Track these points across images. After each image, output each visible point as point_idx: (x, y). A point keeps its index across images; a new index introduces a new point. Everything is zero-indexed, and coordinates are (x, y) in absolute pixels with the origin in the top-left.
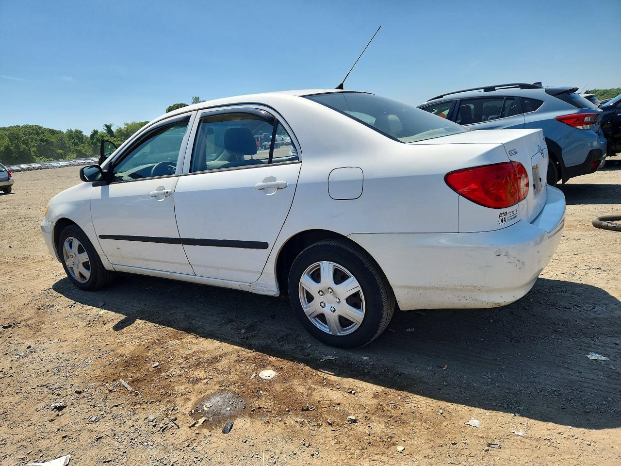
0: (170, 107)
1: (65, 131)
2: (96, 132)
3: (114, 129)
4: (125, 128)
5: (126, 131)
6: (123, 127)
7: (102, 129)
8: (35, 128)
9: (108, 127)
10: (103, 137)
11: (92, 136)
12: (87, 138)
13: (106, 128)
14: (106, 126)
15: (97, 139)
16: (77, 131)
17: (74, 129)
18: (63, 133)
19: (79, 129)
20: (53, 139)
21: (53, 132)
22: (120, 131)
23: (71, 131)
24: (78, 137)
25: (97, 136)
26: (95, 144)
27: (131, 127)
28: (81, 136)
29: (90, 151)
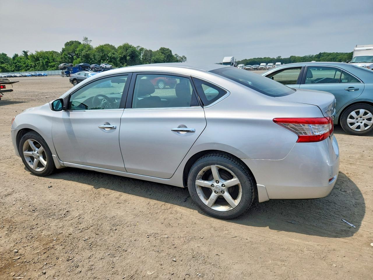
0: (68, 42)
2: (16, 55)
3: (29, 54)
4: (36, 54)
5: (36, 56)
6: (34, 53)
7: (20, 54)
9: (25, 53)
10: (21, 59)
11: (14, 58)
12: (10, 59)
13: (24, 53)
14: (24, 52)
15: (17, 61)
19: (4, 53)
22: (32, 56)
24: (3, 58)
25: (17, 58)
26: (15, 63)
27: (40, 54)
28: (6, 58)
29: (12, 68)
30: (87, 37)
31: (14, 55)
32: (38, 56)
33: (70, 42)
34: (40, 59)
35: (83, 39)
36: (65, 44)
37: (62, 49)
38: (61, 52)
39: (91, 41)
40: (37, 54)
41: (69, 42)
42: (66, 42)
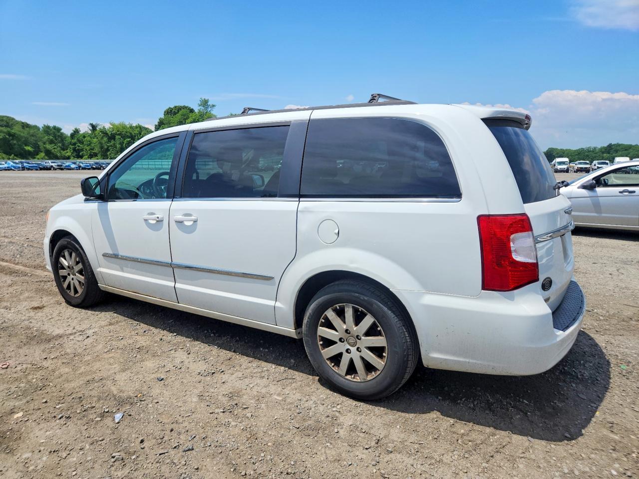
0: (170, 108)
1: (41, 125)
2: (76, 131)
4: (110, 128)
5: (111, 132)
6: (107, 126)
7: (85, 128)
8: (5, 119)
9: (94, 127)
10: (84, 137)
11: (72, 136)
12: (66, 136)
13: (91, 128)
14: (91, 125)
15: (78, 140)
16: (55, 128)
17: (51, 125)
18: (38, 128)
19: (58, 125)
20: (24, 133)
21: (25, 126)
22: (104, 132)
23: (48, 127)
24: (55, 135)
25: (77, 136)
26: (75, 144)
27: (117, 127)
28: (59, 134)
29: (67, 152)
30: (206, 99)
31: (73, 130)
32: (114, 132)
33: (175, 107)
34: (117, 137)
35: (199, 103)
36: (165, 112)
37: (158, 120)
38: (156, 126)
39: (213, 106)
40: (113, 128)
41: (172, 107)
42: (168, 108)
